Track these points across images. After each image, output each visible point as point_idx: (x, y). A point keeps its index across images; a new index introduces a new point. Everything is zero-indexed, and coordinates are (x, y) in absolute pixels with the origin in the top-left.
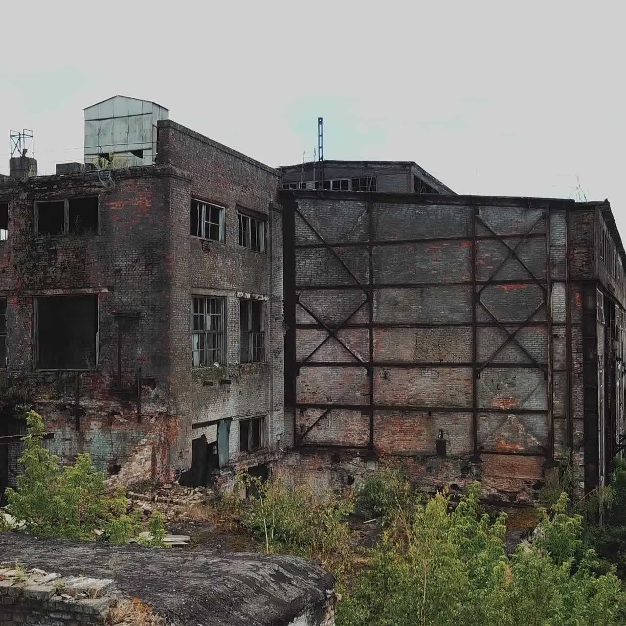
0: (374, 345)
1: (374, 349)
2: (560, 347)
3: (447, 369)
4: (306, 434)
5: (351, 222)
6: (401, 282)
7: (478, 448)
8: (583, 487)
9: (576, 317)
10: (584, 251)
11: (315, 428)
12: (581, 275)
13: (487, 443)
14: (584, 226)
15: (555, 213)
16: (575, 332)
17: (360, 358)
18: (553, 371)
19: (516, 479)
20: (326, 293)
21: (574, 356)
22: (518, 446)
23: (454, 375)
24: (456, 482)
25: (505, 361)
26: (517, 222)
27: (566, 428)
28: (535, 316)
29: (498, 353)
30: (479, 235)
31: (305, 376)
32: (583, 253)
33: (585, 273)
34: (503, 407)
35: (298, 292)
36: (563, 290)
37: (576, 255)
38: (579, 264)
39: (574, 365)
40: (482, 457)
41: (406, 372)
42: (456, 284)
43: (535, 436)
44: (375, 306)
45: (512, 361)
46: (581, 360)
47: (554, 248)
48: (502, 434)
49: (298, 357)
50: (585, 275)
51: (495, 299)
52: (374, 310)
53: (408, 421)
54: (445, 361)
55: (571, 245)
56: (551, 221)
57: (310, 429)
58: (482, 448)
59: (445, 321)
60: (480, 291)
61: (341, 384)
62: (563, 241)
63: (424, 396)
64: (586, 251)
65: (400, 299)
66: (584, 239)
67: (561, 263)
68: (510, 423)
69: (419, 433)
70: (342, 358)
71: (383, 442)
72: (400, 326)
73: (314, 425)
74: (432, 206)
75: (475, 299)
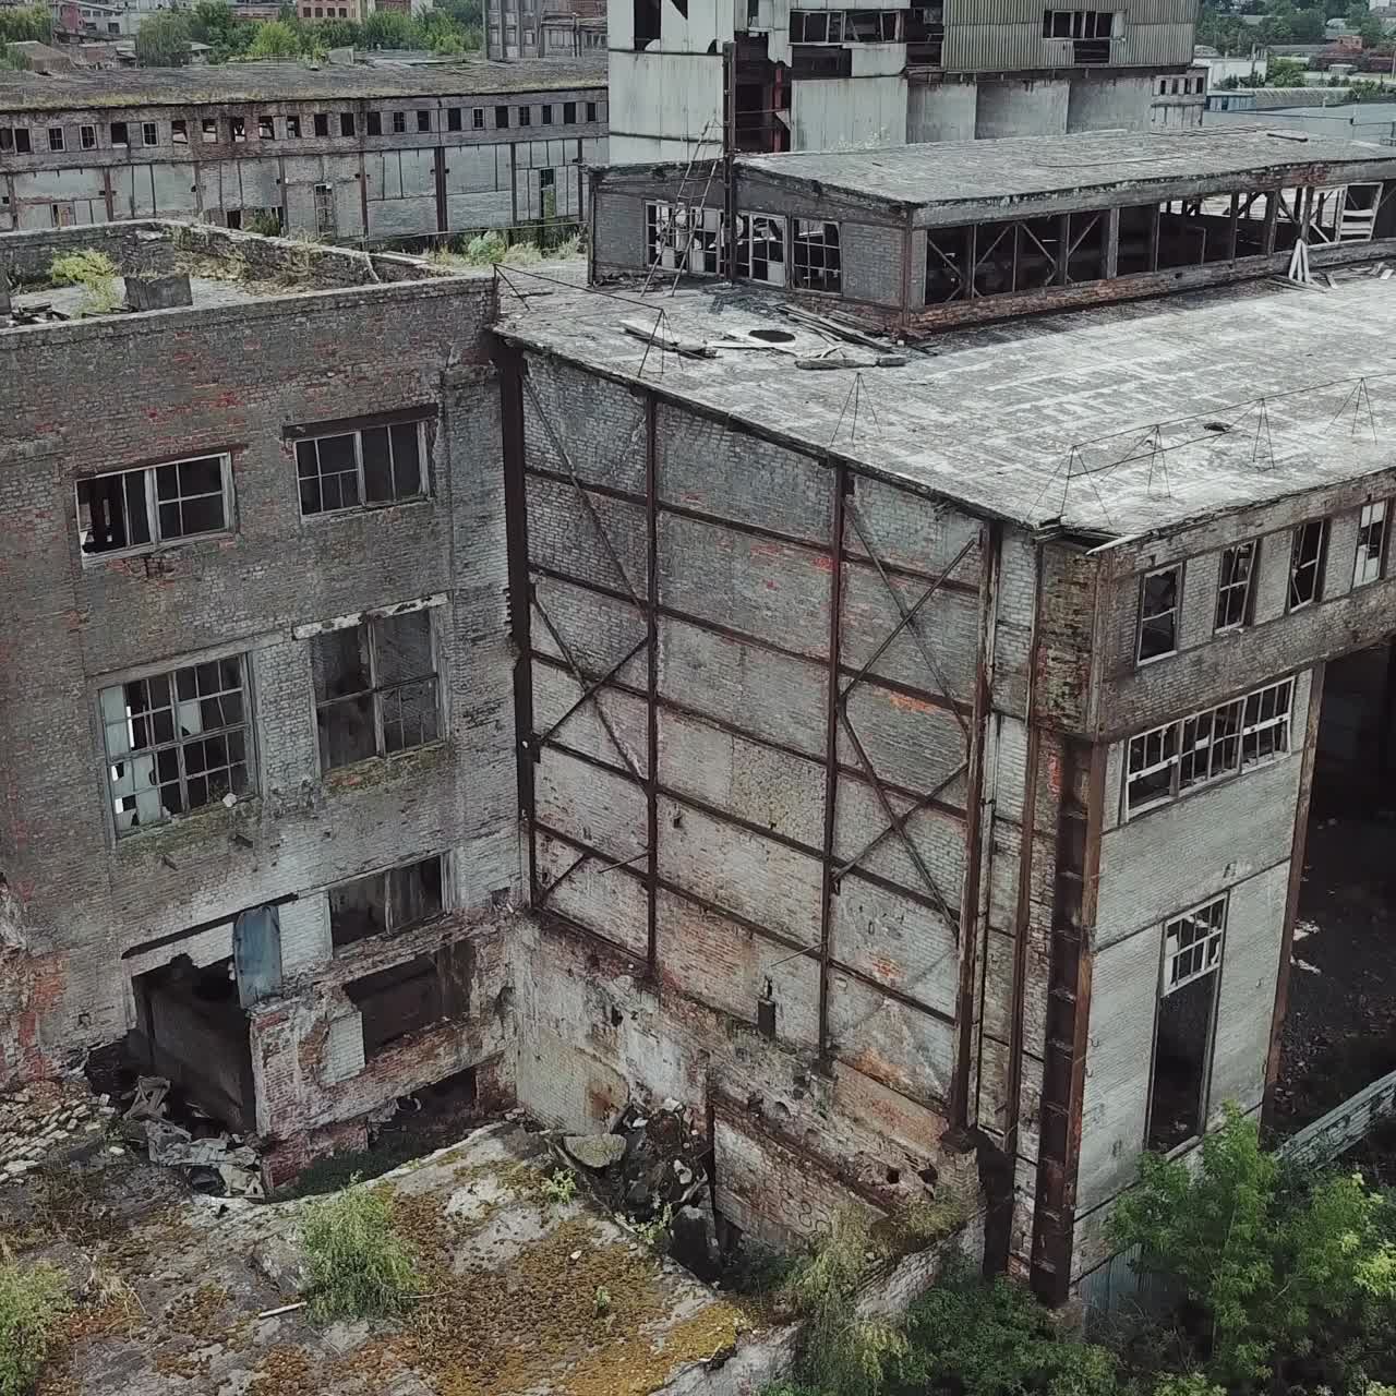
0: (660, 746)
1: (659, 755)
2: (1006, 877)
3: (783, 850)
4: (552, 889)
5: (620, 438)
6: (707, 616)
7: (828, 1045)
8: (1032, 1210)
9: (1045, 817)
10: (1068, 657)
11: (565, 884)
12: (1057, 717)
13: (848, 1041)
14: (1074, 590)
15: (1014, 535)
16: (1039, 852)
17: (637, 765)
18: (988, 927)
19: (893, 1141)
20: (580, 597)
21: (1035, 909)
22: (902, 1073)
23: (793, 868)
24: (785, 1100)
25: (886, 875)
26: (927, 540)
27: (1006, 1066)
28: (947, 789)
29: (874, 849)
30: (851, 550)
31: (550, 769)
32: (1066, 662)
33: (1068, 717)
34: (877, 975)
35: (533, 577)
36: (1022, 740)
37: (1051, 663)
38: (1055, 685)
39: (1032, 929)
40: (837, 1068)
41: (713, 826)
42: (802, 656)
43: (933, 1066)
44: (661, 656)
45: (898, 881)
46: (1047, 923)
47: (1005, 629)
48: (874, 1033)
49: (536, 723)
50: (1065, 721)
51: (874, 720)
52: (661, 665)
53: (713, 936)
54: (778, 830)
55: (1041, 633)
56: (1005, 557)
57: (558, 882)
58: (836, 1047)
59: (782, 739)
60: (848, 690)
61: (606, 809)
62: (1027, 617)
63: (742, 891)
64: (1074, 659)
65: (705, 656)
66: (1071, 626)
67: (1018, 671)
68: (888, 1017)
69: (731, 968)
70: (607, 755)
71: (672, 960)
72: (704, 720)
73: (564, 876)
74: (766, 444)
75: (837, 705)
